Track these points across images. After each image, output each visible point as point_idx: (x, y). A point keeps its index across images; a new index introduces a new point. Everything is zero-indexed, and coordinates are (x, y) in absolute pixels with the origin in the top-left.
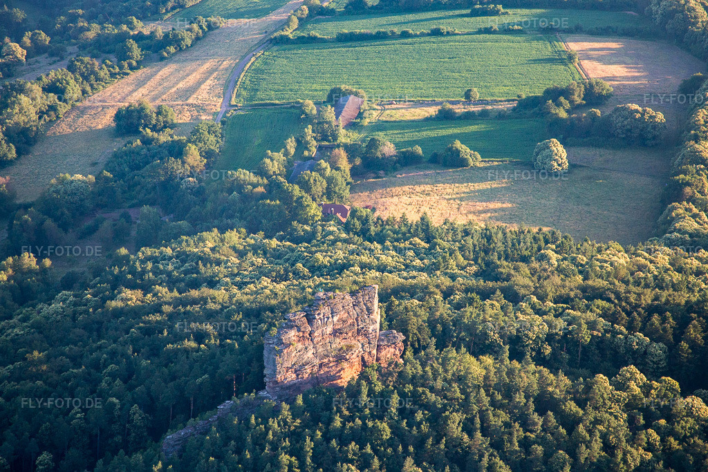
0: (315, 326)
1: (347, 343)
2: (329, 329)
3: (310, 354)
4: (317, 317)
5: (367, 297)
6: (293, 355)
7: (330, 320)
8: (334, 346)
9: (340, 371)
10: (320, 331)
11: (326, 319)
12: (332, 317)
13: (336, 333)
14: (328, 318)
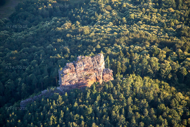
0: (77, 68)
1: (90, 73)
2: (83, 69)
3: (75, 76)
4: (77, 65)
5: (98, 59)
6: (68, 77)
7: (82, 66)
8: (84, 74)
9: (87, 82)
10: (79, 69)
11: (81, 66)
12: (83, 65)
13: (85, 70)
14: (82, 65)
